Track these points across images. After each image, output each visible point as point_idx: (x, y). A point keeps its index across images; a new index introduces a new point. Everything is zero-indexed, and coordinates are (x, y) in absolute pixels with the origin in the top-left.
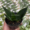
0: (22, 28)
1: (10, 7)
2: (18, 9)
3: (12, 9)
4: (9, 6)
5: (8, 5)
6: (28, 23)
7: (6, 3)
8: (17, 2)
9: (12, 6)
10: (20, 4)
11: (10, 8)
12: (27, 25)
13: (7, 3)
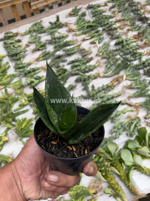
0: (109, 152)
1: (68, 67)
2: (95, 78)
3: (73, 75)
4: (61, 64)
5: (59, 57)
6: (131, 136)
7: (50, 48)
8: (95, 51)
9: (73, 62)
10: (108, 58)
11: (65, 71)
12: (127, 143)
13: (55, 51)
